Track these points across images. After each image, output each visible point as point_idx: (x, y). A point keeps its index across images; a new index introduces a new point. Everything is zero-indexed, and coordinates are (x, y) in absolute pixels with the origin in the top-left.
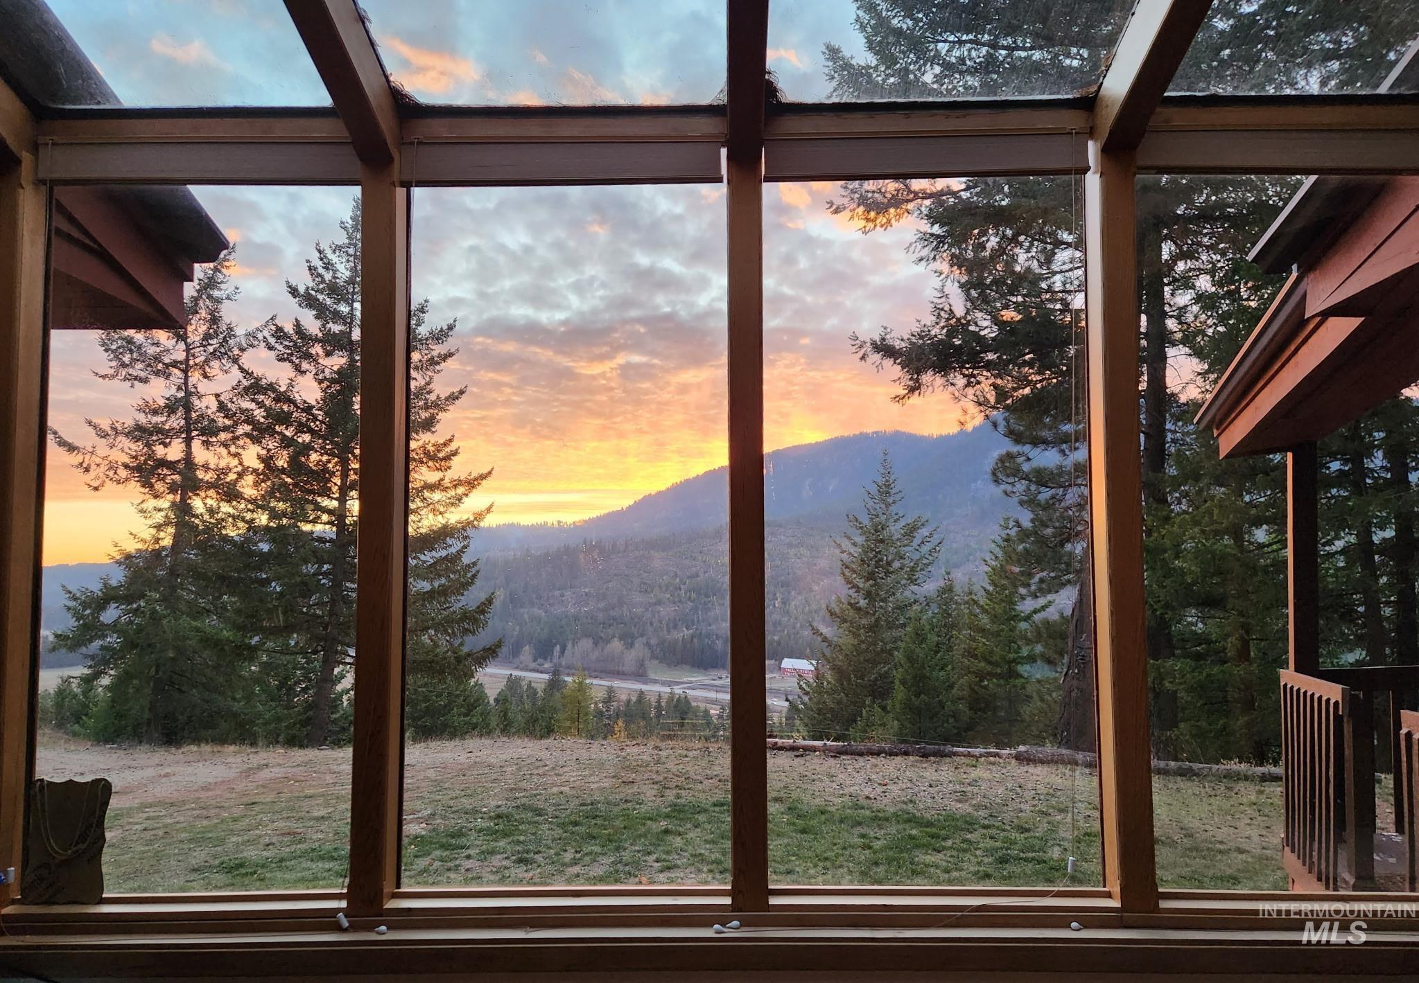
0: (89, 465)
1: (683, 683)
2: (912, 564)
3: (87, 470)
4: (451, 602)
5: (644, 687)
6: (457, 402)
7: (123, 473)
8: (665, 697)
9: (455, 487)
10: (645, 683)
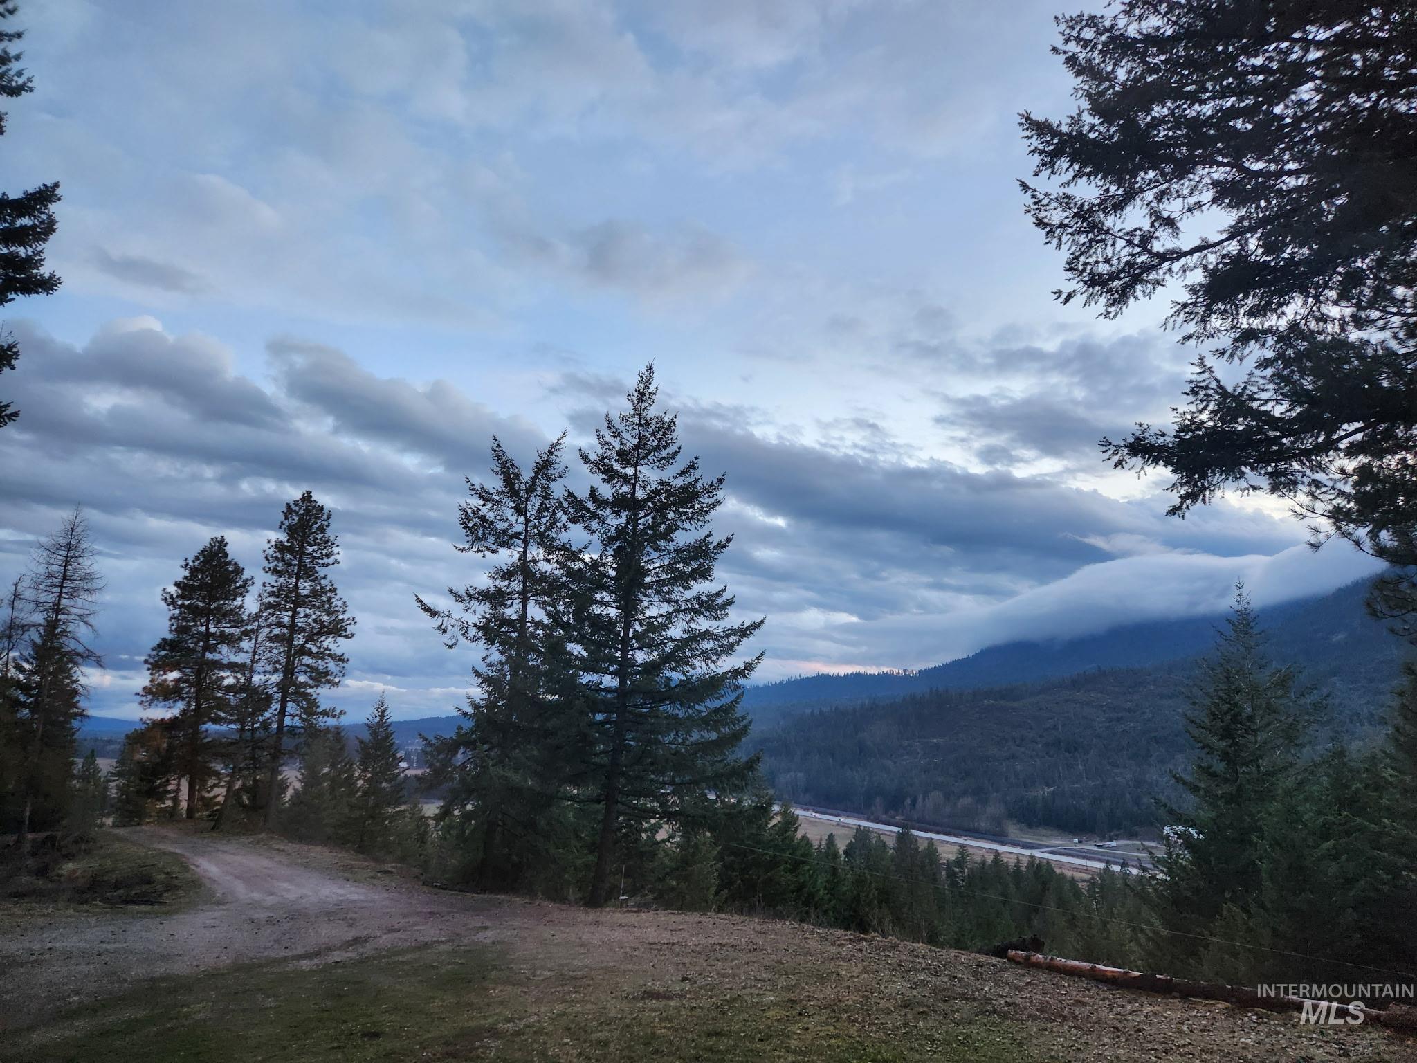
0: (446, 627)
1: (1048, 847)
2: (1290, 720)
3: (445, 631)
4: (725, 755)
5: (1001, 848)
6: (724, 550)
7: (472, 632)
8: (1025, 861)
9: (728, 636)
10: (1003, 843)
